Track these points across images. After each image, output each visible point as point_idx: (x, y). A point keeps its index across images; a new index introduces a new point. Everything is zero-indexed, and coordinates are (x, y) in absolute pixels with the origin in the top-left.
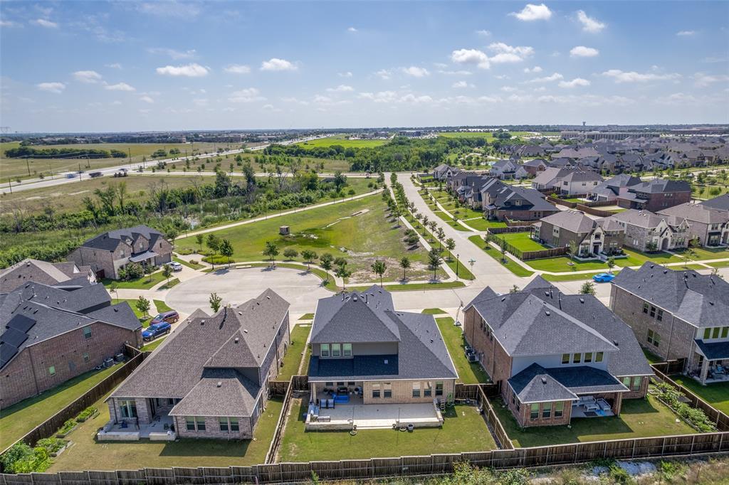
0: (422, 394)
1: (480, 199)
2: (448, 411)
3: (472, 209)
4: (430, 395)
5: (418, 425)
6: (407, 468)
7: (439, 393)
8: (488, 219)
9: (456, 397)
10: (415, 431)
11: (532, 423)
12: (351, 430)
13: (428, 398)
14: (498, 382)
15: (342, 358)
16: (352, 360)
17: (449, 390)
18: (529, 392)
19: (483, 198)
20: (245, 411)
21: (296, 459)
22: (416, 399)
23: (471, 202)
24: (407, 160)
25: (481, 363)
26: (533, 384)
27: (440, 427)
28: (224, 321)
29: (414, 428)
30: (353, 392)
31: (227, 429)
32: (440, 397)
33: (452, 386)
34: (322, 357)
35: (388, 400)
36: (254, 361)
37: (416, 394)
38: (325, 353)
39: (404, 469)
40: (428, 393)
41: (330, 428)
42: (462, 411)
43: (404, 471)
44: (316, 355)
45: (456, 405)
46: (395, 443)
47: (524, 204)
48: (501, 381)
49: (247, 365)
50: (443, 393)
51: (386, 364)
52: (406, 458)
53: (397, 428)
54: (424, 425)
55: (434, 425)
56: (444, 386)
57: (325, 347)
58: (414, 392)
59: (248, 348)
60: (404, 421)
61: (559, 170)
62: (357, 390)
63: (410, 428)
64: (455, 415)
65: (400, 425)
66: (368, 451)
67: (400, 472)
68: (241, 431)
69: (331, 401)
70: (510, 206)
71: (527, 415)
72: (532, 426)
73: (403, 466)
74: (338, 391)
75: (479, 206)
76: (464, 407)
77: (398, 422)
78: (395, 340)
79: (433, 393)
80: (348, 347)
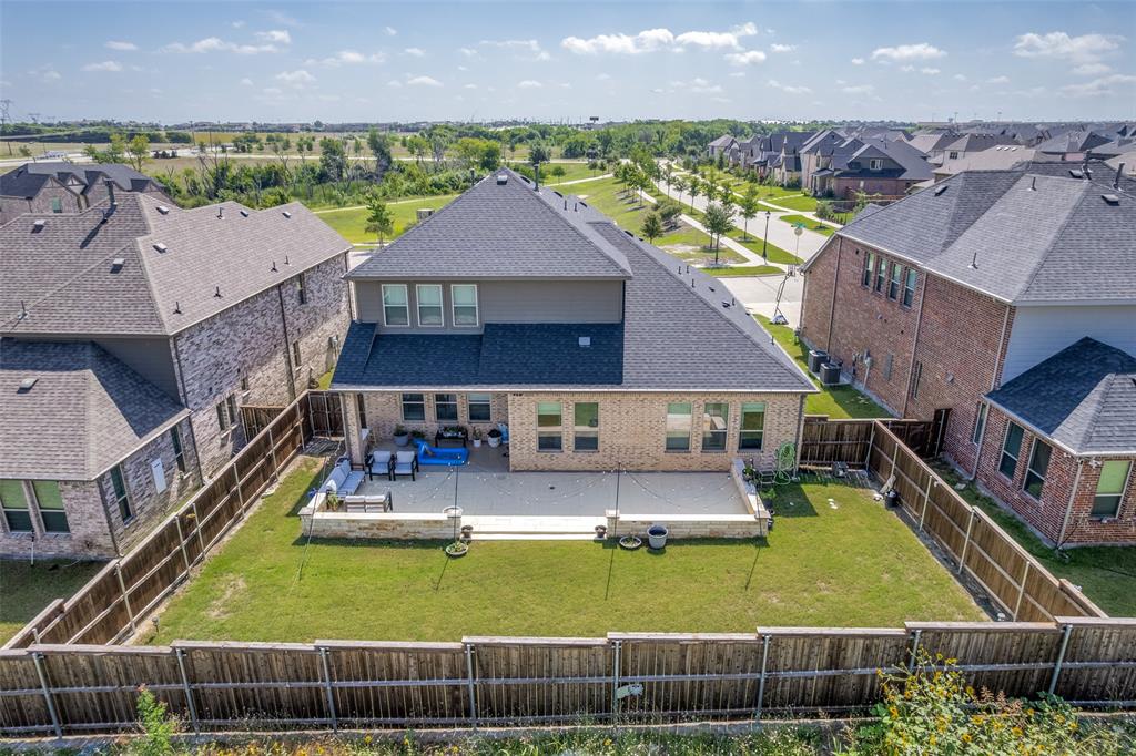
0: (696, 444)
1: (798, 167)
2: (782, 493)
3: (782, 186)
4: (722, 447)
5: (684, 532)
6: (637, 690)
7: (751, 443)
8: (815, 196)
9: (803, 457)
10: (670, 549)
11: (1092, 534)
12: (451, 541)
13: (715, 458)
14: (938, 412)
15: (449, 332)
16: (477, 340)
17: (782, 432)
18: (1096, 421)
19: (804, 166)
20: (80, 463)
21: (218, 632)
22: (677, 460)
23: (779, 174)
24: (660, 141)
25: (860, 387)
26: (1105, 395)
27: (760, 541)
28: (104, 222)
29: (670, 541)
30: (484, 442)
31: (29, 527)
32: (751, 454)
33: (793, 417)
34: (389, 328)
35: (585, 459)
36: (154, 317)
37: (677, 445)
38: (395, 313)
39: (621, 693)
40: (715, 441)
41: (382, 534)
42: (827, 497)
43: (626, 703)
44: (367, 320)
45: (804, 481)
46: (599, 589)
47: (887, 167)
48: (948, 411)
49: (133, 330)
50: (764, 443)
51: (585, 349)
52: (636, 645)
53: (610, 540)
54: (705, 532)
55: (738, 533)
56: (767, 418)
57: (396, 296)
58: (668, 439)
59: (146, 286)
60: (637, 517)
61: (939, 136)
62: (495, 433)
63: (654, 541)
64: (806, 509)
65: (620, 531)
66: (494, 612)
67: (601, 706)
68: (78, 532)
69: (406, 457)
70: (858, 170)
71: (1078, 503)
72: (1092, 543)
73: (616, 678)
74: (439, 436)
75: (794, 179)
76: (831, 487)
77: (614, 519)
78: (613, 273)
79: (732, 442)
80: (466, 296)
